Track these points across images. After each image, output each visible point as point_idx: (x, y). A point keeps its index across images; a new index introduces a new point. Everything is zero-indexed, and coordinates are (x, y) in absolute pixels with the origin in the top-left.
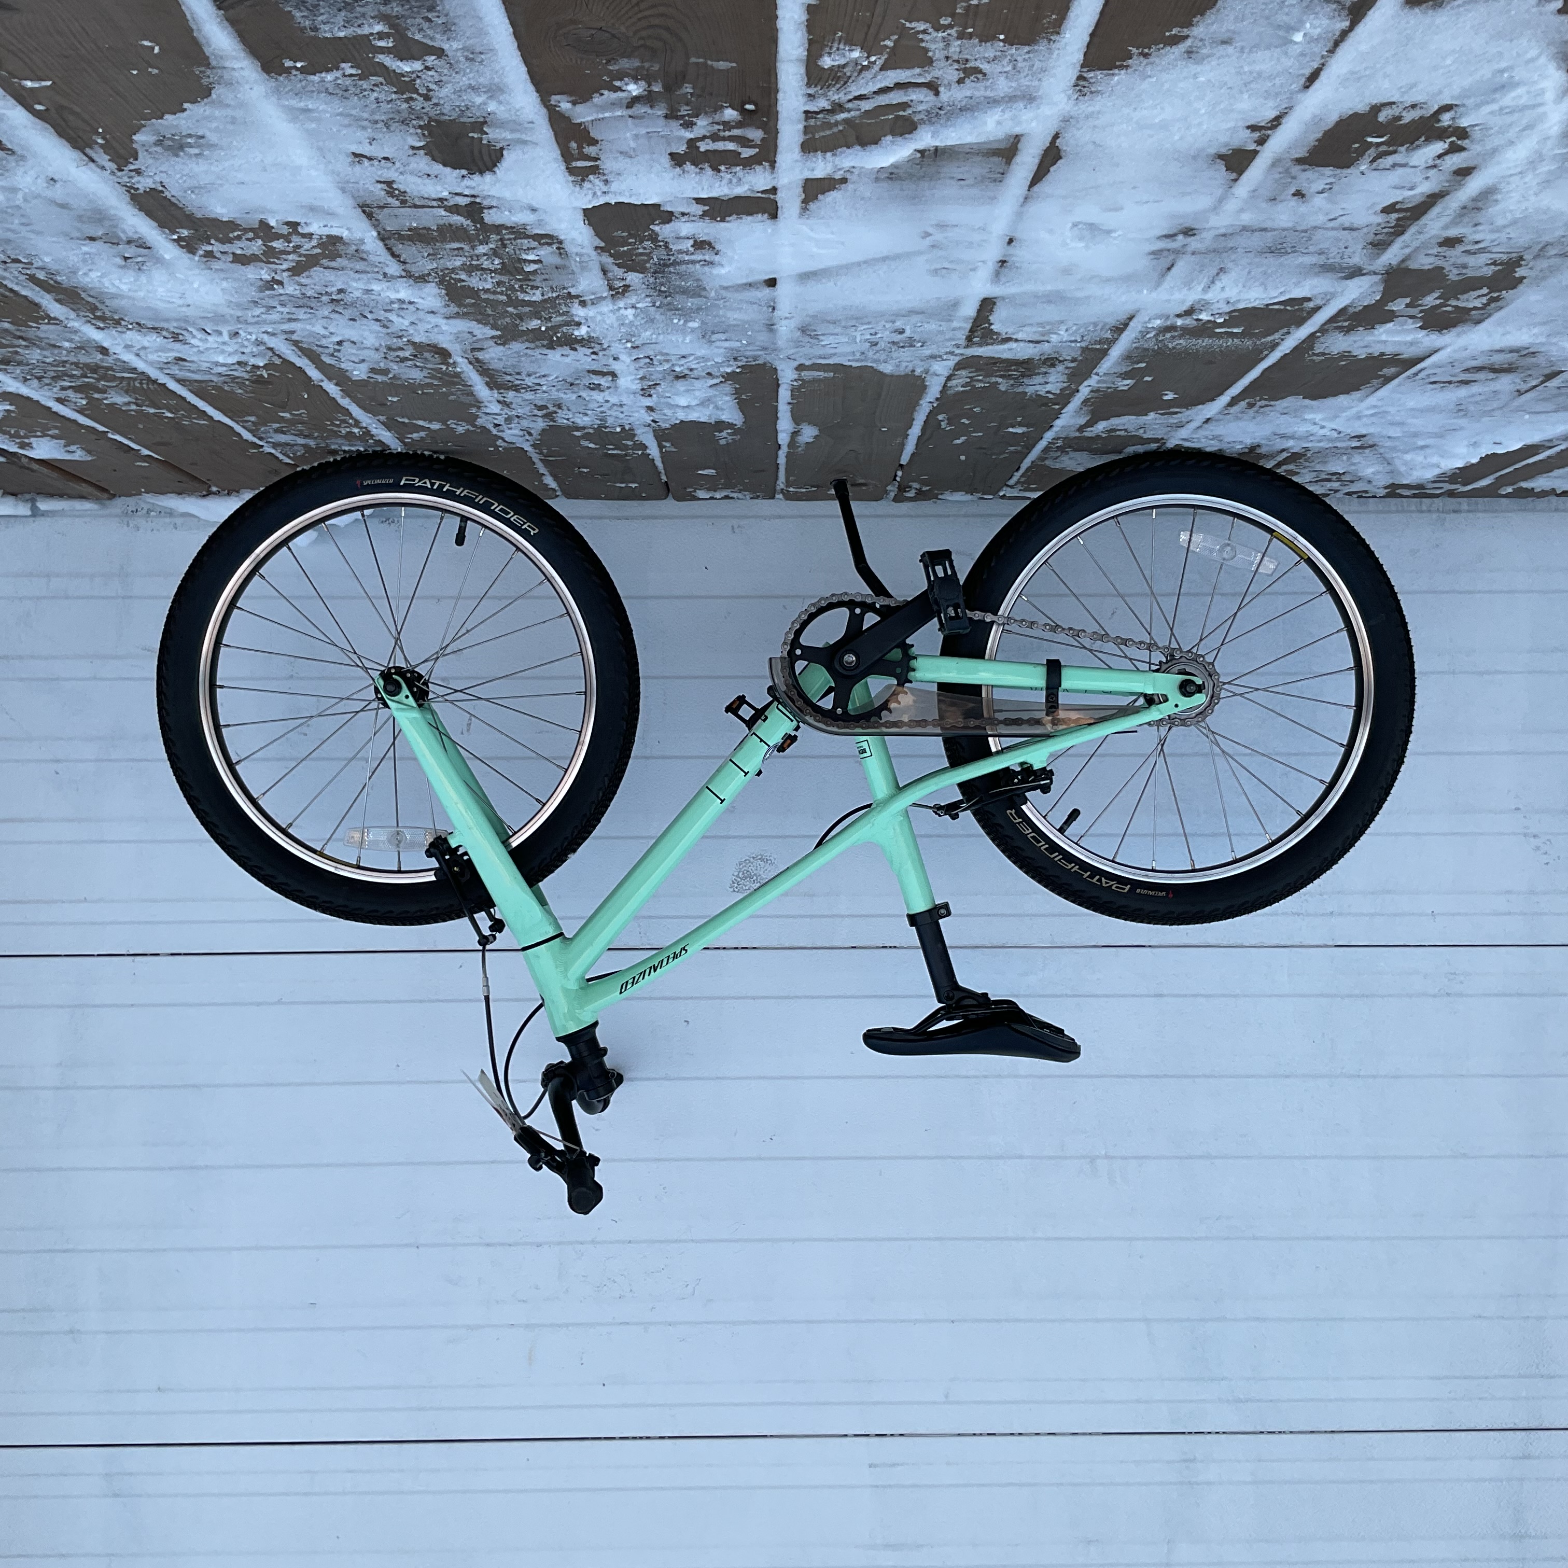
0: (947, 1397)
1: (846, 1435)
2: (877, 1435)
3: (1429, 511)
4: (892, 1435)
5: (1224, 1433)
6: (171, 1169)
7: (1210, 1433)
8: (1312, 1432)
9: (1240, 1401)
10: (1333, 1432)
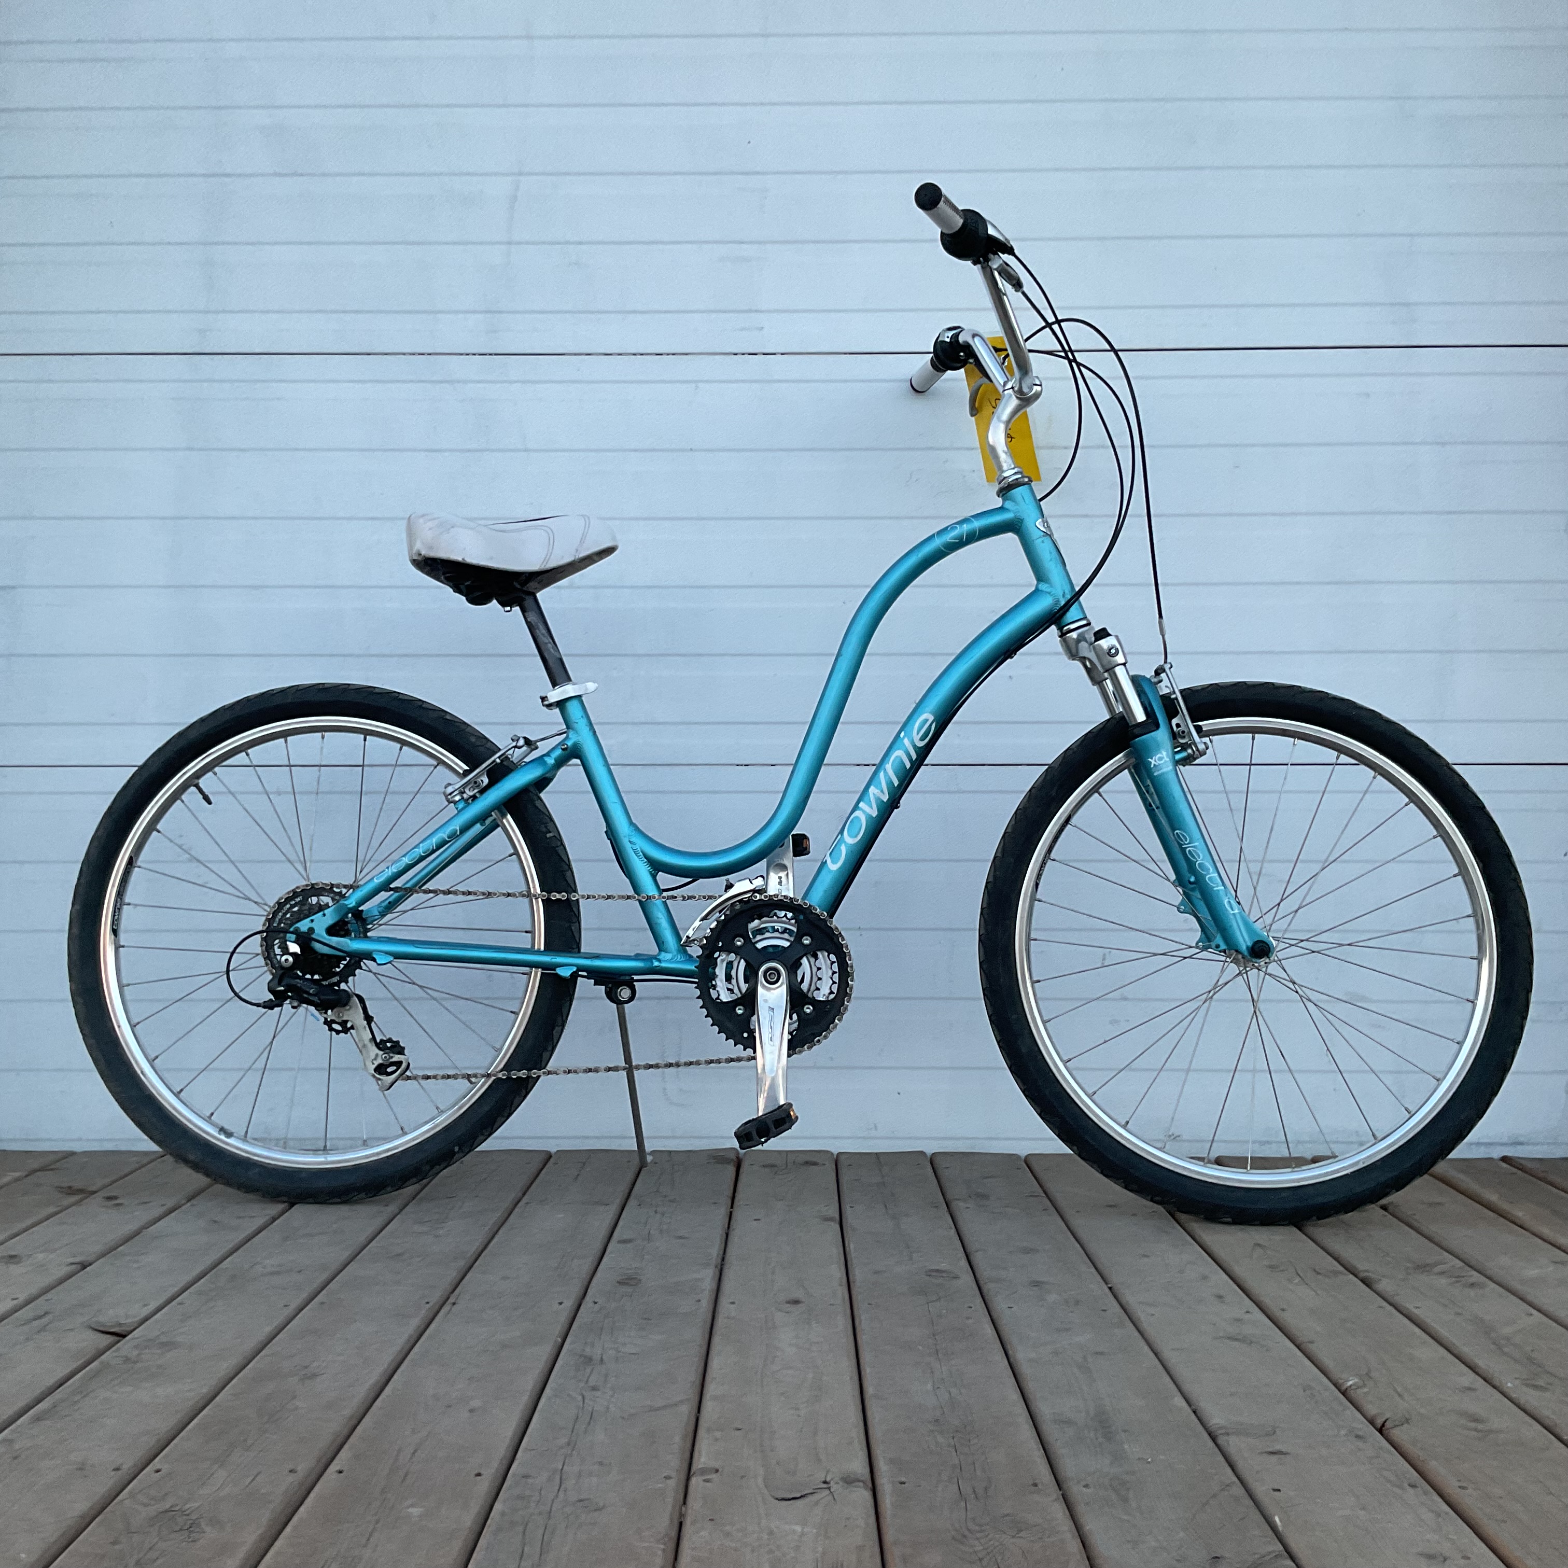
0: (697, 387)
1: (782, 354)
2: (756, 354)
3: (277, 1140)
4: (743, 354)
5: (462, 354)
6: (1358, 582)
7: (474, 354)
8: (386, 354)
9: (447, 382)
10: (369, 354)
